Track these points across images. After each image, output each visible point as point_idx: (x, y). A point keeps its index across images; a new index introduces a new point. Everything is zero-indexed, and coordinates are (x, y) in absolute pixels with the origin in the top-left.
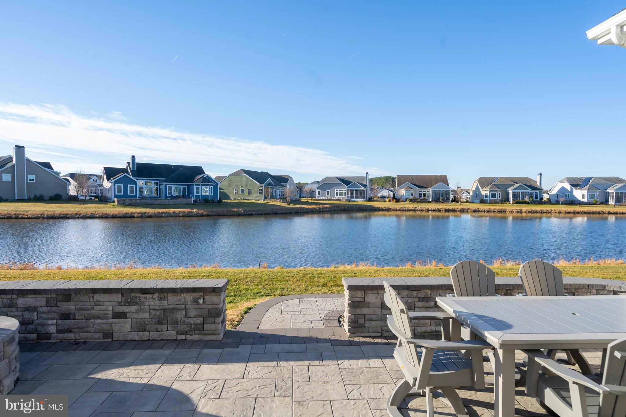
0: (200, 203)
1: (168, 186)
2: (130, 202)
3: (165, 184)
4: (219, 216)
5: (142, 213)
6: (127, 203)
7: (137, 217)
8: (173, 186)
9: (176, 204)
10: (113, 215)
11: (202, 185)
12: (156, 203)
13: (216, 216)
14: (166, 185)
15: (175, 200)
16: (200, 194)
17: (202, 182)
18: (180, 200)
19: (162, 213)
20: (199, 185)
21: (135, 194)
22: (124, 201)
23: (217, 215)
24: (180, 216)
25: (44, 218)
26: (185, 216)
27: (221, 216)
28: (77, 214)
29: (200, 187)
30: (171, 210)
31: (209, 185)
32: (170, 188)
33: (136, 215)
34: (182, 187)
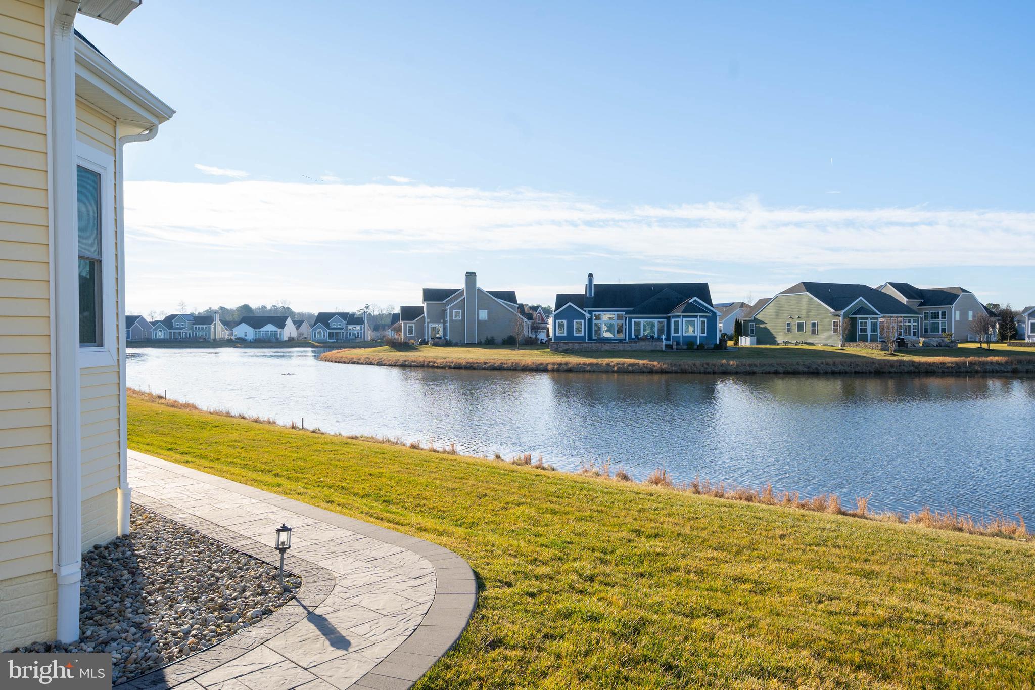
0: (677, 349)
1: (633, 320)
2: (566, 347)
3: (629, 317)
4: (683, 373)
5: (560, 365)
6: (561, 349)
7: (551, 371)
8: (642, 320)
9: (634, 351)
10: (524, 366)
11: (684, 317)
12: (603, 349)
13: (676, 372)
14: (630, 319)
15: (633, 345)
16: (680, 334)
17: (682, 313)
18: (642, 343)
19: (591, 365)
20: (679, 317)
21: (583, 335)
22: (558, 345)
23: (679, 371)
24: (613, 372)
25: (450, 367)
26: (623, 371)
27: (686, 372)
28: (485, 363)
29: (680, 320)
30: (605, 361)
31: (696, 317)
32: (638, 324)
33: (550, 367)
34: (656, 321)
